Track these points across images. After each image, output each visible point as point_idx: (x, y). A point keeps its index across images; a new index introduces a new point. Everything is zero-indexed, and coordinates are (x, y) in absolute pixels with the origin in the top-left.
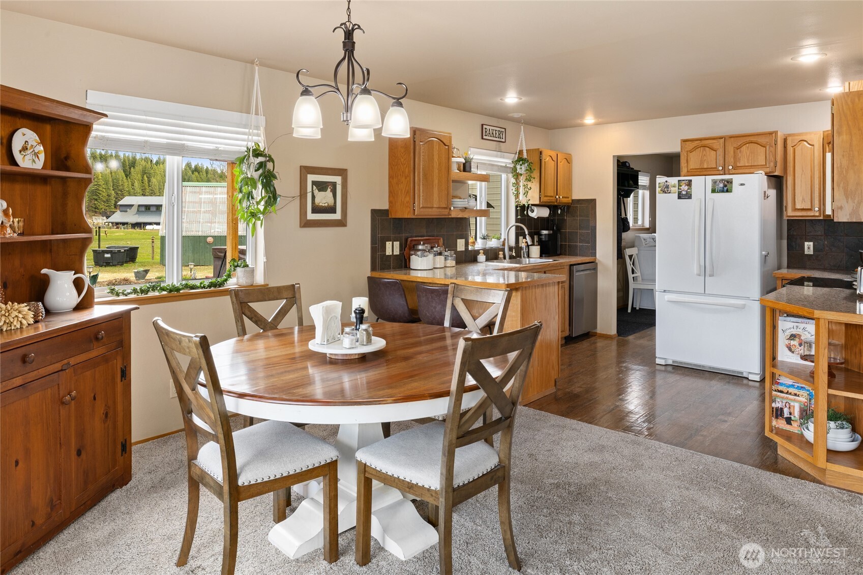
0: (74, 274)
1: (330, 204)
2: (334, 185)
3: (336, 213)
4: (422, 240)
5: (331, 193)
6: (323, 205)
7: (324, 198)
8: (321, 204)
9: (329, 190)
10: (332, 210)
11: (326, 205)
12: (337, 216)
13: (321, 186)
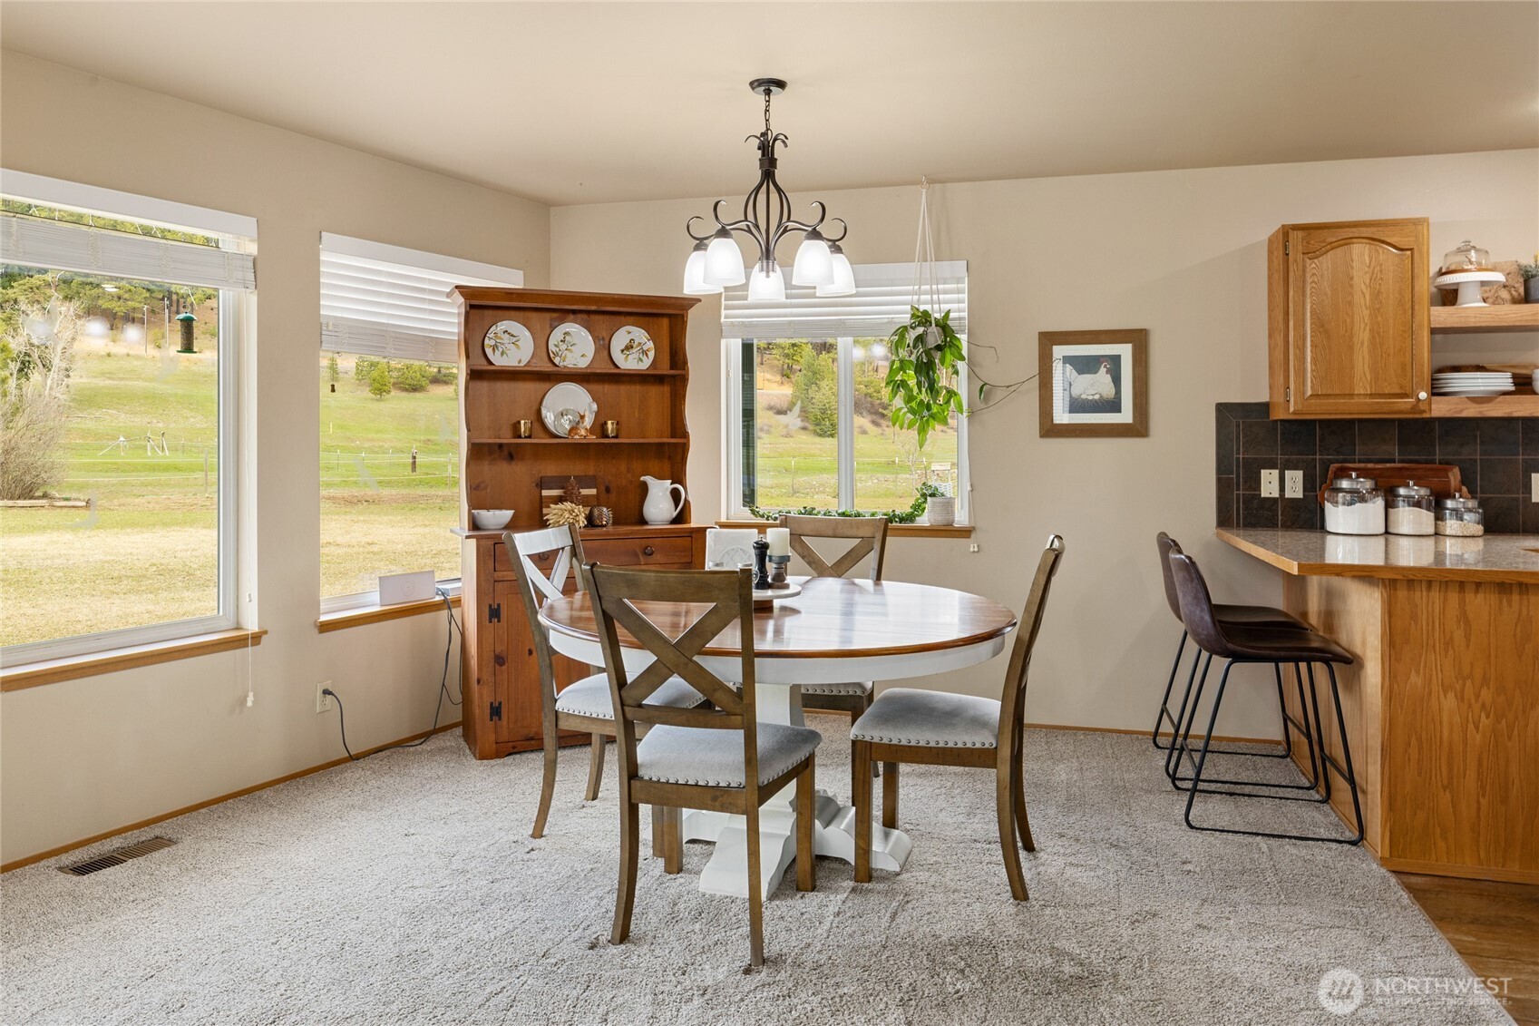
0: (672, 484)
1: (1105, 396)
2: (1116, 360)
3: (1120, 412)
4: (1354, 470)
5: (1109, 376)
6: (1090, 398)
7: (1092, 385)
8: (1084, 397)
9: (1103, 370)
10: (1114, 405)
11: (1097, 397)
12: (1126, 416)
13: (1085, 365)
